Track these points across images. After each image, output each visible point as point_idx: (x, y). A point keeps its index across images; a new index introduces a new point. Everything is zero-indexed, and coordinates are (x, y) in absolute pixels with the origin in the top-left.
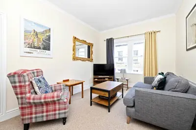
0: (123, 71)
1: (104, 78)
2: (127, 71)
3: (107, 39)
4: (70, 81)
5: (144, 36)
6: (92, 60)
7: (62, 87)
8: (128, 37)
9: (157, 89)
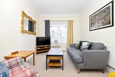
0: (56, 42)
1: (44, 47)
2: (59, 42)
3: (45, 20)
4: (19, 53)
5: (67, 22)
6: (35, 34)
7: (19, 61)
8: (59, 21)
9: (88, 49)
